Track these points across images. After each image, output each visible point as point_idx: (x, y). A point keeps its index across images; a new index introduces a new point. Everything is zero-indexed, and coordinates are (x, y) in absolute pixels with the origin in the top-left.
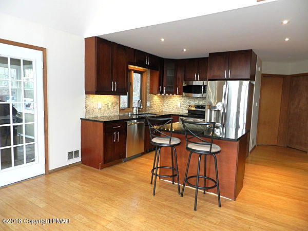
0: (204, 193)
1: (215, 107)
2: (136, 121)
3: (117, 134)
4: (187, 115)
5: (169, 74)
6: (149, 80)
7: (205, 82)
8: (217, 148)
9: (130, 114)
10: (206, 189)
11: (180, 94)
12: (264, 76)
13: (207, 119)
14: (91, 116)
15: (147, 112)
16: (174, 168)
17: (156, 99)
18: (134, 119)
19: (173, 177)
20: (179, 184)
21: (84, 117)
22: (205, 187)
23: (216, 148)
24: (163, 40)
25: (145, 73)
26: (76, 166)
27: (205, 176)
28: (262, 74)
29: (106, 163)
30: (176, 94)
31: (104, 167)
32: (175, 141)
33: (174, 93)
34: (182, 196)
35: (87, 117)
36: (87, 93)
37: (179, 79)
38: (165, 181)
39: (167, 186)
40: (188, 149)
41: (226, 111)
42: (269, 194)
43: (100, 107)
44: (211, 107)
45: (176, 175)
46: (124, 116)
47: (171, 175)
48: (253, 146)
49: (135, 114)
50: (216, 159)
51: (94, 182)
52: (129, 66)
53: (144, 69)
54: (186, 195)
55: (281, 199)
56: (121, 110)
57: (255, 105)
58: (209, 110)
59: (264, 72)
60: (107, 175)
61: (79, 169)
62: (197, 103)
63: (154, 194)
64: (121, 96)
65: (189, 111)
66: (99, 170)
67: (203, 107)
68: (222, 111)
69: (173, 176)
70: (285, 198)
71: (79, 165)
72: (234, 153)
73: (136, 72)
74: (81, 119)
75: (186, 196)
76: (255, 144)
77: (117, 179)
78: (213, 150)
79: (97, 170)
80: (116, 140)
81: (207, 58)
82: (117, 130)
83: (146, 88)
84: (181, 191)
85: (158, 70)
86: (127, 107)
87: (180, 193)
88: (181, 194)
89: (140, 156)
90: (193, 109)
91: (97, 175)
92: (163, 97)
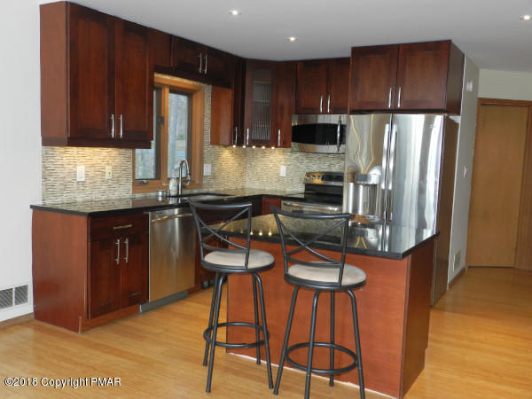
0: (332, 384)
1: (366, 177)
2: (176, 211)
3: (123, 246)
4: (303, 196)
5: (257, 96)
6: (208, 111)
7: (344, 118)
8: (356, 275)
9: (160, 193)
10: (335, 373)
11: (285, 145)
12: (485, 103)
13: (348, 206)
14: (59, 200)
15: (205, 190)
16: (260, 326)
17: (227, 156)
18: (172, 207)
19: (259, 347)
20: (269, 362)
21: (39, 203)
22: (332, 368)
23: (353, 275)
24: (235, 13)
25: (199, 93)
26: (21, 324)
27: (332, 342)
28: (480, 99)
29: (94, 316)
30: (276, 147)
31: (92, 327)
32: (260, 260)
33: (271, 143)
34: (276, 393)
35: (49, 203)
36: (47, 141)
37: (282, 108)
38: (238, 358)
39: (242, 370)
40: (289, 278)
41: (390, 188)
42: (482, 382)
43: (81, 176)
44: (358, 177)
45: (263, 343)
46: (145, 199)
47: (254, 341)
48: (459, 270)
49: (173, 193)
50: (354, 301)
51: (62, 364)
52: (156, 75)
53: (195, 83)
54: (287, 388)
55: (510, 393)
56: (139, 184)
57: (461, 171)
58: (352, 184)
59: (483, 94)
60: (96, 346)
61: (29, 332)
62: (325, 166)
63: (209, 390)
64: (138, 151)
65: (309, 187)
66: (79, 335)
67: (339, 177)
68: (383, 186)
69: (258, 344)
70: (518, 391)
71: (28, 322)
72: (398, 285)
73: (174, 90)
74: (32, 207)
75: (287, 393)
76: (463, 264)
77: (121, 354)
78: (347, 281)
79: (73, 333)
80: (122, 260)
81: (349, 58)
82: (123, 234)
83: (202, 130)
84: (274, 380)
85: (229, 87)
86: (152, 176)
87: (271, 386)
88: (275, 386)
89: (184, 298)
90: (318, 181)
91: (72, 346)
92: (245, 152)
